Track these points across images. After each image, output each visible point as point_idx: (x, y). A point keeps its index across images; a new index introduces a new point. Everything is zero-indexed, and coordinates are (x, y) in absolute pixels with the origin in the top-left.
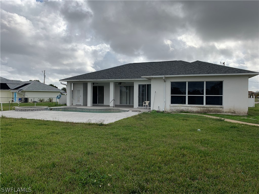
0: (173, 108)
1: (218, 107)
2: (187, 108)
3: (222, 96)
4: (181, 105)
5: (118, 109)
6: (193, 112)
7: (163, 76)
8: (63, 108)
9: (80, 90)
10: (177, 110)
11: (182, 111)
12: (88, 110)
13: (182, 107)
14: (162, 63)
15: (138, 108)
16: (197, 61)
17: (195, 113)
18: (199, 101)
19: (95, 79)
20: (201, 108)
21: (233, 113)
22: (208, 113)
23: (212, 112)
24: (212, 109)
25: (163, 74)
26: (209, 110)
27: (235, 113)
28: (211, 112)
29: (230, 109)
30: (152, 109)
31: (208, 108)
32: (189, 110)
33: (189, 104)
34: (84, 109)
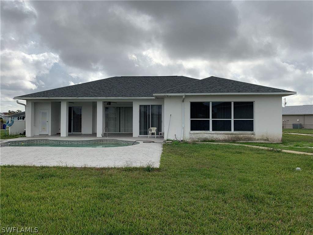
0: (194, 136)
1: (249, 133)
2: (211, 135)
3: (253, 120)
4: (204, 131)
5: (113, 140)
6: (219, 141)
7: (183, 94)
8: (27, 140)
9: (45, 113)
10: (198, 139)
11: (205, 140)
12: (70, 142)
13: (205, 134)
14: (160, 78)
15: (139, 137)
16: (212, 77)
17: (221, 142)
18: (226, 127)
19: (75, 97)
20: (229, 135)
21: (266, 140)
22: (237, 142)
23: (242, 140)
24: (242, 136)
25: (182, 92)
26: (238, 138)
27: (268, 140)
28: (240, 140)
29: (263, 136)
30: (165, 138)
31: (237, 135)
32: (214, 139)
33: (213, 130)
34: (63, 141)
